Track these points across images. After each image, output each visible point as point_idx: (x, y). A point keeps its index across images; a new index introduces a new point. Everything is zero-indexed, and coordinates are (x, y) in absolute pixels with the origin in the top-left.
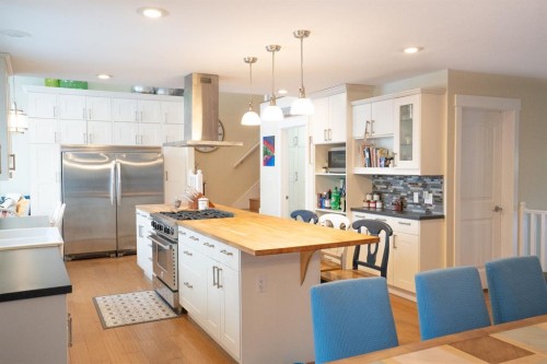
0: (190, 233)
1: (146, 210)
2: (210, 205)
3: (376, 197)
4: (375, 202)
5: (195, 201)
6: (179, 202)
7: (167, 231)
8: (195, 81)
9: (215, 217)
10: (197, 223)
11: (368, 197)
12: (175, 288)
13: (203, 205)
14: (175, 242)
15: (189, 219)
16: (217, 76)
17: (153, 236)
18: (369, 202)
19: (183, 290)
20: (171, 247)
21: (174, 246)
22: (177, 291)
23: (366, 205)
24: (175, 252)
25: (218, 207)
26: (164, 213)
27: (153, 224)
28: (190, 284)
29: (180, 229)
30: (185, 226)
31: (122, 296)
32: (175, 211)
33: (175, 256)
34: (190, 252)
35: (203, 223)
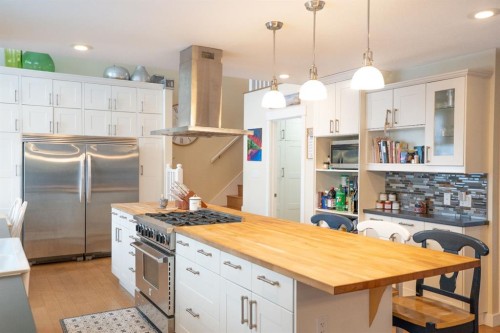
0: (195, 245)
1: (127, 210)
2: (203, 205)
3: (392, 197)
4: (391, 203)
5: (185, 201)
6: (166, 201)
7: (161, 239)
8: (195, 55)
9: (218, 221)
11: (383, 197)
12: (170, 313)
13: (194, 205)
14: (172, 253)
15: (187, 224)
16: (221, 51)
17: (137, 243)
18: (383, 202)
19: (181, 315)
20: (165, 260)
21: (170, 259)
22: (173, 316)
23: (380, 206)
24: (172, 267)
25: (213, 207)
26: (152, 215)
27: (138, 229)
28: (196, 312)
29: (179, 237)
32: (163, 212)
33: (172, 271)
34: (196, 270)
35: (210, 230)
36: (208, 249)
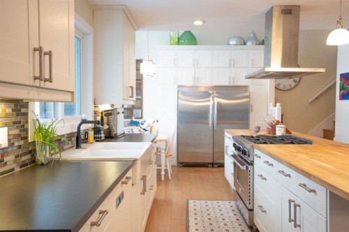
0: (265, 157)
1: (231, 133)
2: (287, 131)
5: (273, 128)
6: (259, 128)
7: (244, 153)
8: (276, 14)
9: (292, 143)
10: (272, 148)
12: (250, 207)
13: (280, 131)
14: (252, 164)
15: (265, 143)
16: (299, 6)
17: (234, 156)
19: (257, 210)
20: (247, 168)
21: (250, 168)
22: (252, 210)
24: (251, 173)
26: (244, 137)
27: (234, 145)
28: (264, 209)
29: (256, 152)
30: (260, 150)
31: (209, 202)
32: (254, 135)
33: (251, 177)
34: (264, 176)
35: (279, 147)
36: (271, 161)
